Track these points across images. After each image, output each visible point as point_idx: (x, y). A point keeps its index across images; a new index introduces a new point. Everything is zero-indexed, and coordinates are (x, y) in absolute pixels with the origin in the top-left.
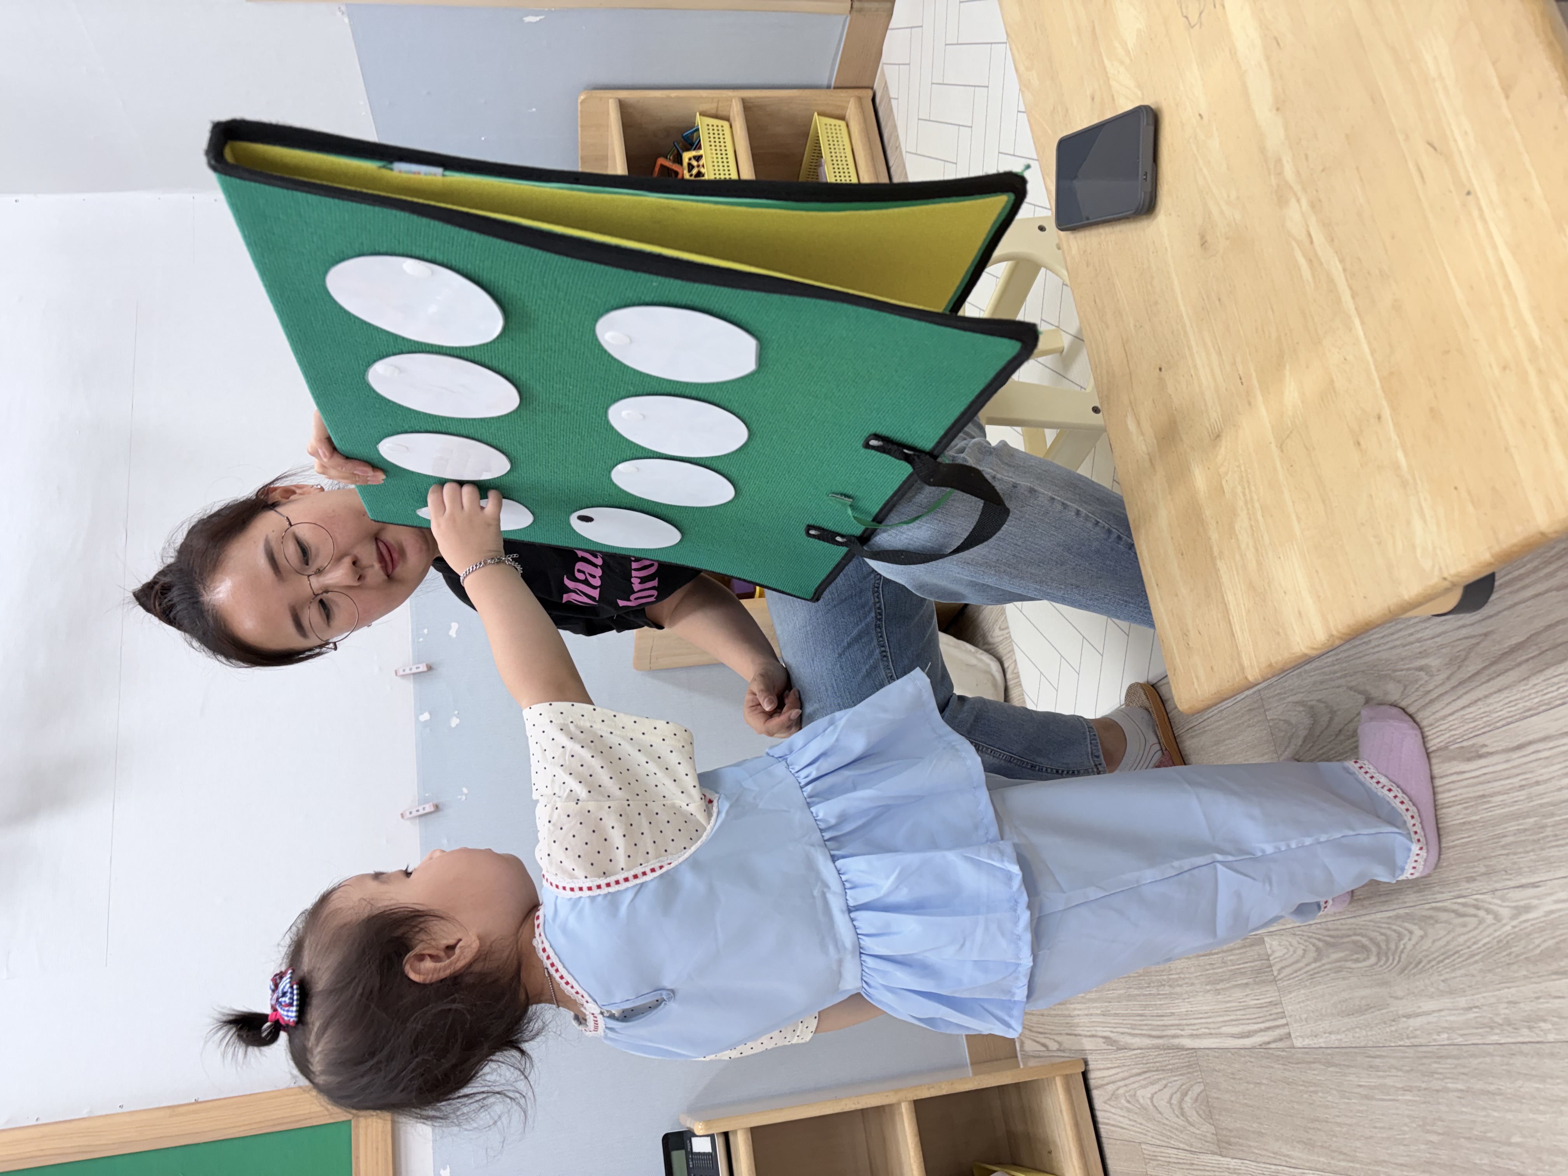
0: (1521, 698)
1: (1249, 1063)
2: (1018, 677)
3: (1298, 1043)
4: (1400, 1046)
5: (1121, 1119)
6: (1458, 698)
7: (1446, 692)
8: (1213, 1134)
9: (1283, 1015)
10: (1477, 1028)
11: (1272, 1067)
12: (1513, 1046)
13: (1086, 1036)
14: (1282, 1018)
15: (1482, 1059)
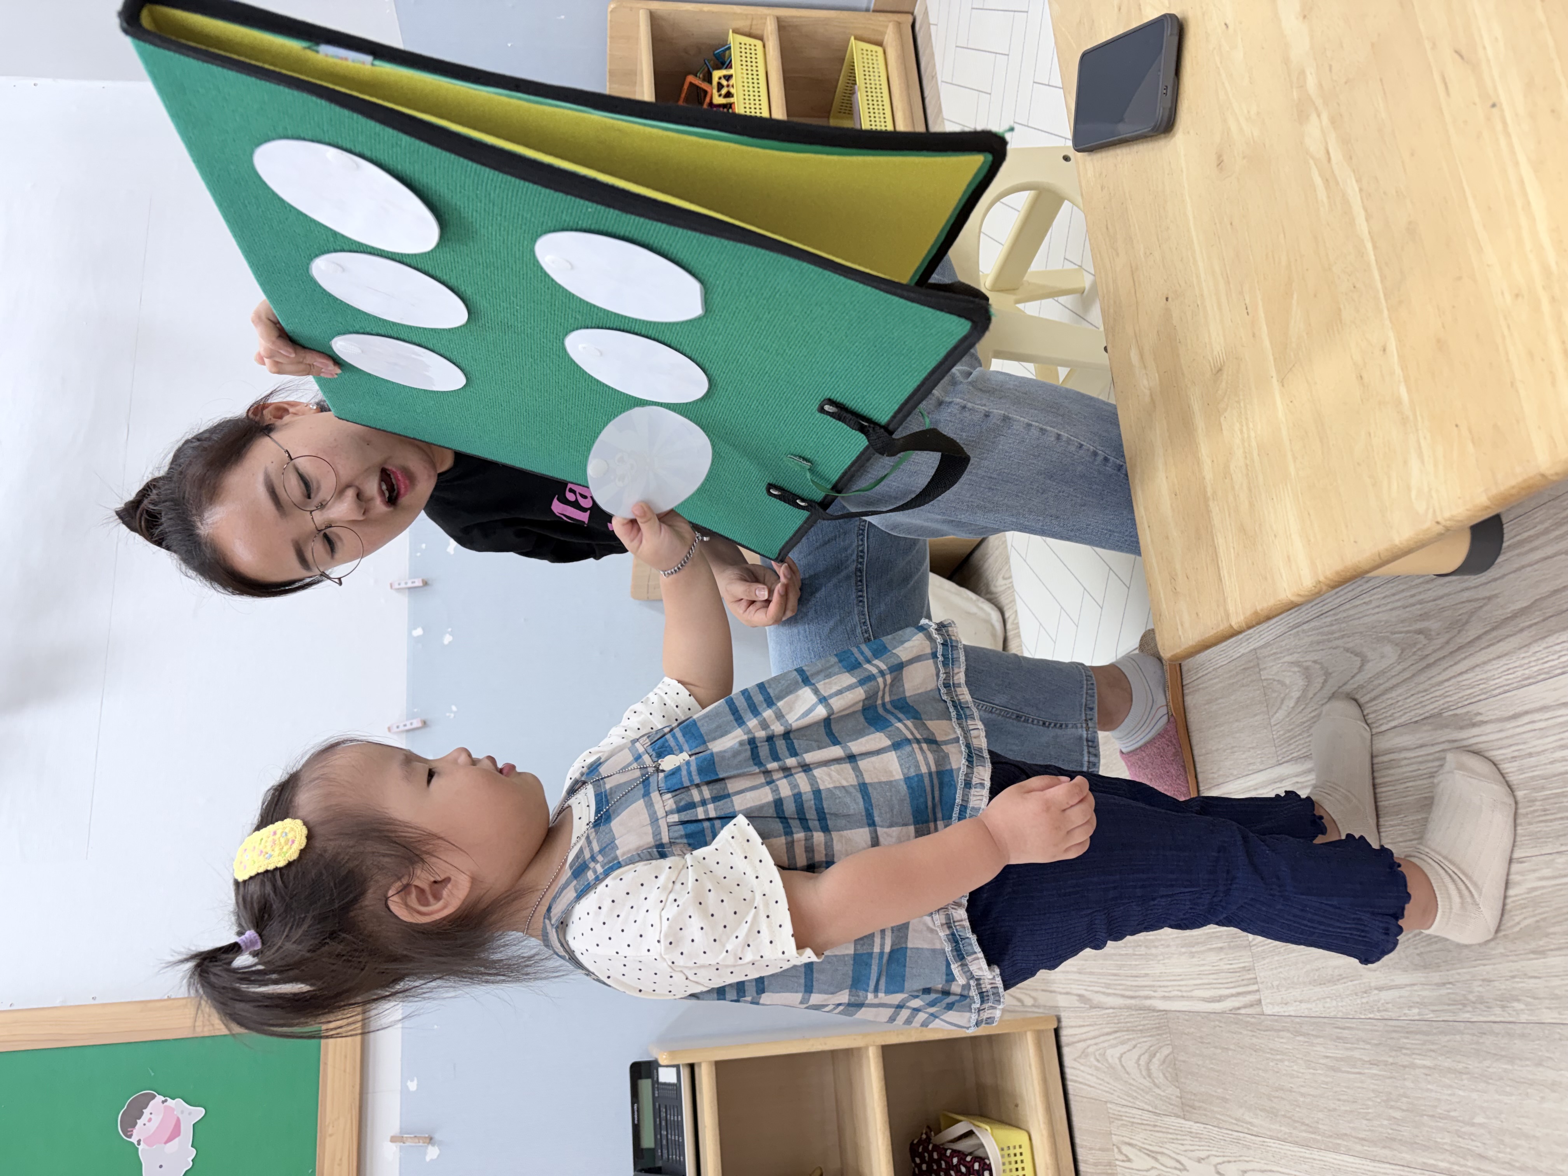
0: (1521, 666)
1: (1218, 1028)
2: (1018, 628)
3: (1268, 1010)
4: (1370, 1018)
5: (1089, 1077)
6: (1456, 664)
7: (1444, 657)
8: (1177, 1097)
9: (1255, 981)
10: (1449, 1005)
11: (1241, 1033)
12: (1484, 1025)
13: (1061, 993)
14: (1254, 984)
15: (1452, 1037)
